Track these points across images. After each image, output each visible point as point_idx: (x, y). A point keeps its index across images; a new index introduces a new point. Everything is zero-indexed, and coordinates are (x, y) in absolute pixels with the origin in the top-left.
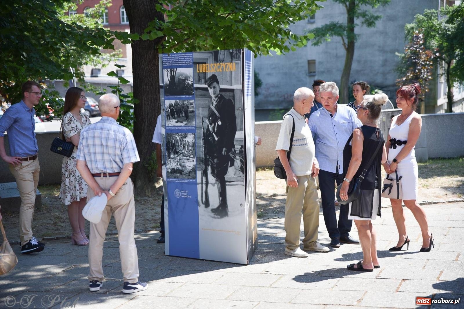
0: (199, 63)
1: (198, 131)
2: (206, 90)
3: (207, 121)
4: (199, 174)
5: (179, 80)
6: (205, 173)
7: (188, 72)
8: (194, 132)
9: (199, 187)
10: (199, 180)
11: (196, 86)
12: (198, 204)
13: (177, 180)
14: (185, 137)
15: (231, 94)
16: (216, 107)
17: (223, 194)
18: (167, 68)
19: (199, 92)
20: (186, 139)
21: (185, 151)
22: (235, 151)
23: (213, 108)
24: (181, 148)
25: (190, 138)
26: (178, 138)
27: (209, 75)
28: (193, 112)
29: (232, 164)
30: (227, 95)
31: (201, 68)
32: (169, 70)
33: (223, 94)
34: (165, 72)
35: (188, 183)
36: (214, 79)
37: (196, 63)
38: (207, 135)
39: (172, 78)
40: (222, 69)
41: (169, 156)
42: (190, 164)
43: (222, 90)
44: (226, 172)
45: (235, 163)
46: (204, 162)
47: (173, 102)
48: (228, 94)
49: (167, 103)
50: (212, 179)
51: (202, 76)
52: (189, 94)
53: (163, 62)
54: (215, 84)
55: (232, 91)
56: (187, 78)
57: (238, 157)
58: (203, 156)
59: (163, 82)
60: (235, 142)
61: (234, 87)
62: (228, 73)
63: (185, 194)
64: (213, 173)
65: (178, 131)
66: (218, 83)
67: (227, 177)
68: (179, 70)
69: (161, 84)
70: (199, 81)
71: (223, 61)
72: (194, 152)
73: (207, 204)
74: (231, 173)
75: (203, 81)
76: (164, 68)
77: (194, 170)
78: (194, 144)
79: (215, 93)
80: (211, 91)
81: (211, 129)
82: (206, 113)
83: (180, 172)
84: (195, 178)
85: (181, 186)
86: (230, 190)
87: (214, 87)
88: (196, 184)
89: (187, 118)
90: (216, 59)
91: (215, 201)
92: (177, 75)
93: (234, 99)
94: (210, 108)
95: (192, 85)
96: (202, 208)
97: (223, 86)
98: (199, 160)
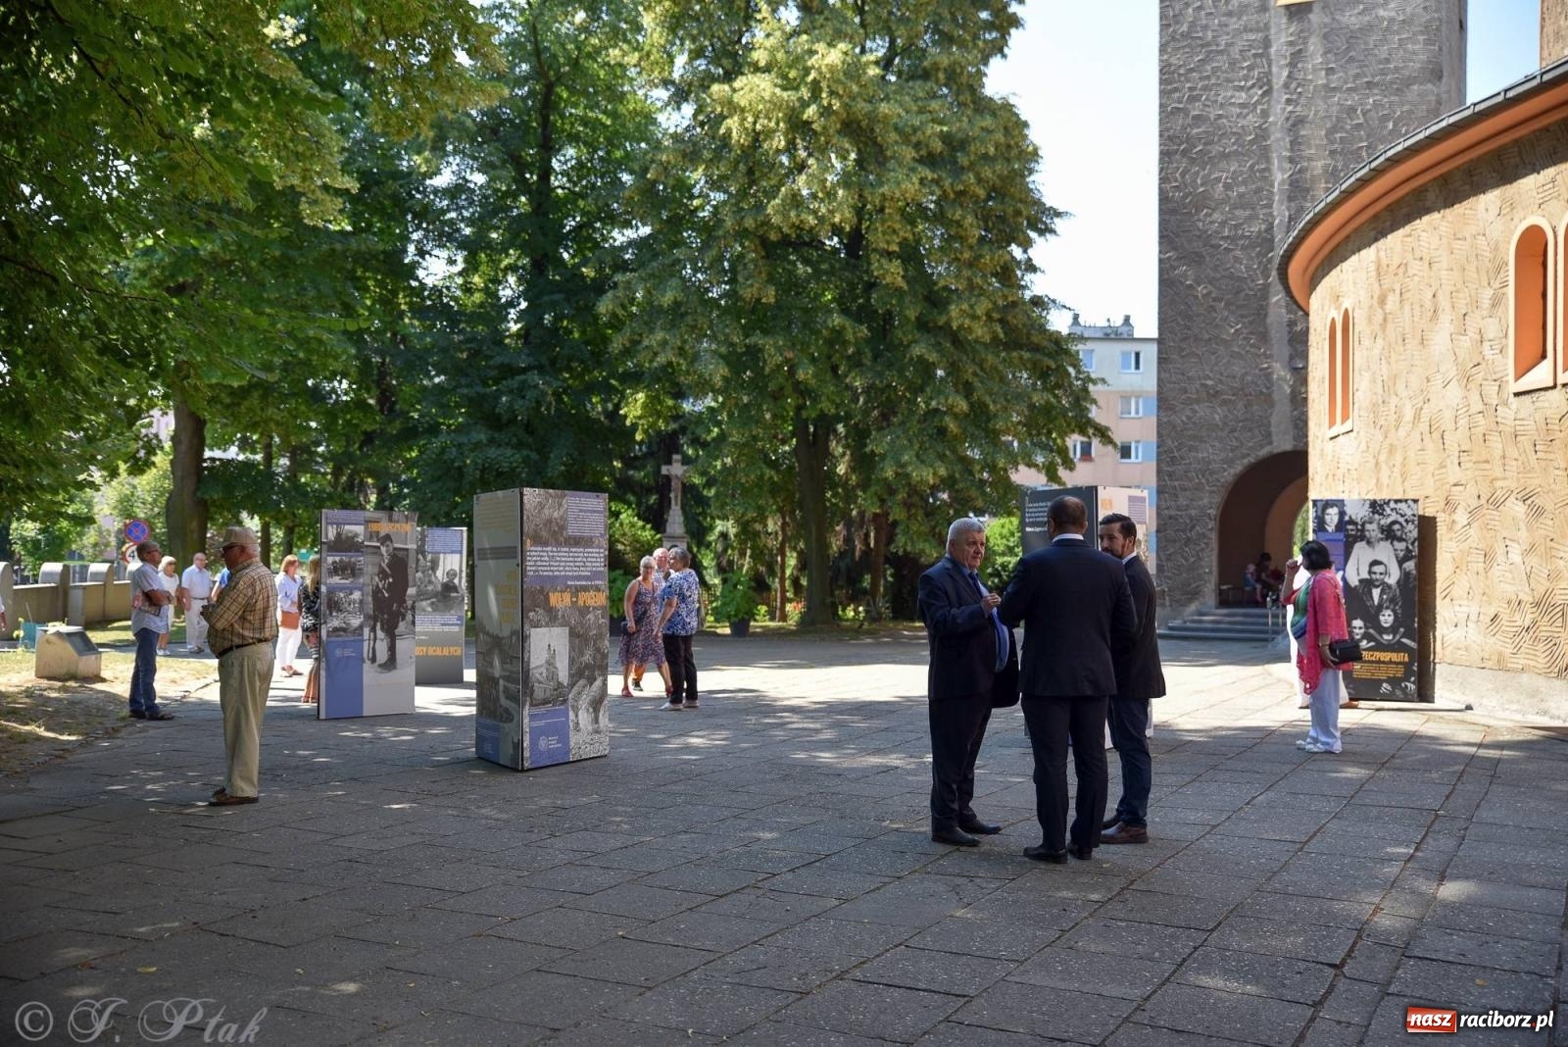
0: (370, 522)
1: (366, 588)
2: (379, 548)
3: (377, 579)
4: (366, 631)
5: (347, 537)
6: (373, 630)
7: (359, 529)
8: (360, 589)
9: (366, 644)
10: (366, 637)
11: (366, 543)
12: (363, 661)
13: (340, 639)
14: (351, 594)
16: (388, 565)
17: (392, 649)
18: (332, 524)
19: (370, 550)
20: (352, 597)
21: (350, 609)
23: (384, 565)
24: (346, 605)
25: (356, 595)
26: (342, 595)
27: (382, 534)
28: (361, 569)
29: (404, 619)
30: (401, 554)
31: (374, 527)
32: (335, 526)
34: (330, 528)
35: (354, 641)
36: (387, 538)
37: (367, 522)
38: (376, 592)
39: (339, 535)
40: (397, 529)
41: (331, 614)
42: (355, 622)
43: (395, 549)
44: (396, 626)
46: (372, 619)
47: (337, 559)
49: (330, 560)
50: (380, 634)
52: (357, 551)
53: (327, 519)
54: (388, 543)
55: (407, 550)
56: (356, 535)
58: (371, 612)
59: (327, 537)
60: (407, 599)
61: (409, 547)
62: (404, 534)
63: (348, 652)
64: (382, 629)
65: (342, 588)
66: (392, 542)
67: (397, 632)
68: (347, 527)
69: (324, 540)
70: (371, 539)
71: (397, 522)
72: (361, 610)
73: (373, 660)
74: (402, 626)
76: (328, 524)
77: (361, 627)
78: (361, 602)
79: (387, 551)
80: (383, 549)
81: (381, 586)
82: (376, 570)
83: (344, 630)
84: (362, 635)
85: (344, 645)
86: (400, 645)
87: (387, 546)
88: (363, 641)
89: (353, 575)
90: (391, 520)
91: (382, 655)
92: (344, 532)
94: (380, 565)
95: (363, 542)
96: (367, 666)
97: (396, 545)
98: (367, 617)
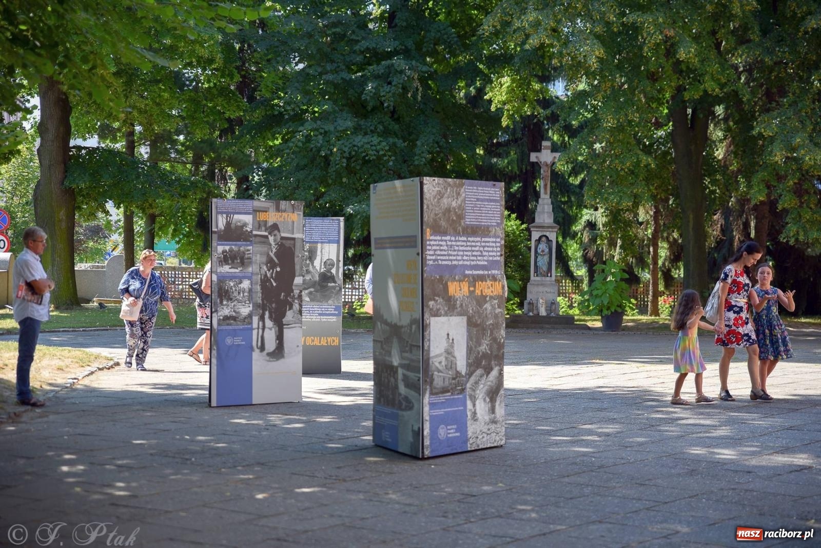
0: (259, 211)
1: (254, 277)
2: (266, 237)
3: (265, 268)
4: (255, 319)
5: (237, 227)
6: (262, 318)
7: (248, 219)
8: (250, 278)
9: (255, 332)
10: (255, 325)
11: (255, 233)
12: (252, 349)
13: (230, 327)
14: (241, 283)
15: (292, 242)
16: (276, 254)
17: (280, 337)
18: (222, 213)
19: (258, 239)
20: (242, 286)
21: (240, 297)
22: (294, 296)
23: (272, 255)
24: (236, 294)
25: (246, 284)
26: (232, 284)
27: (270, 224)
28: (249, 258)
29: (291, 308)
30: (288, 244)
31: (262, 217)
32: (225, 215)
33: (284, 242)
34: (220, 217)
35: (243, 329)
36: (275, 227)
37: (255, 211)
38: (265, 281)
39: (228, 224)
40: (284, 219)
41: (221, 302)
42: (245, 310)
43: (282, 238)
44: (284, 315)
45: (294, 307)
46: (261, 308)
47: (227, 248)
48: (289, 242)
49: (220, 249)
50: (269, 323)
51: (262, 224)
52: (245, 240)
53: (217, 208)
54: (276, 232)
55: (294, 239)
56: (245, 225)
57: (296, 301)
58: (260, 301)
59: (217, 227)
60: (294, 288)
61: (296, 236)
62: (290, 223)
63: (238, 341)
64: (270, 317)
65: (232, 277)
66: (279, 231)
67: (285, 320)
68: (236, 217)
69: (214, 229)
70: (259, 228)
71: (284, 211)
72: (250, 298)
73: (262, 348)
74: (289, 316)
75: (263, 228)
76: (218, 213)
77: (250, 316)
78: (250, 290)
79: (275, 241)
80: (271, 239)
81: (269, 275)
82: (264, 259)
83: (234, 318)
84: (251, 323)
85: (234, 333)
86: (287, 333)
87: (275, 235)
88: (252, 329)
89: (243, 264)
90: (278, 209)
91: (271, 345)
92: (234, 221)
93: (294, 247)
94: (268, 255)
95: (251, 232)
96: (256, 354)
97: (283, 235)
98: (256, 306)
